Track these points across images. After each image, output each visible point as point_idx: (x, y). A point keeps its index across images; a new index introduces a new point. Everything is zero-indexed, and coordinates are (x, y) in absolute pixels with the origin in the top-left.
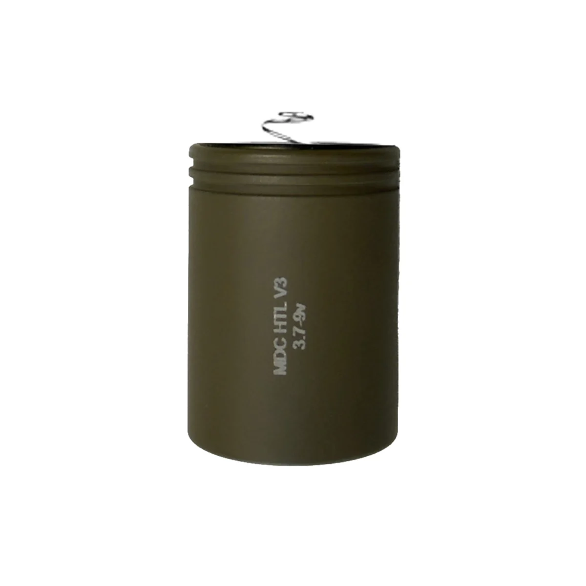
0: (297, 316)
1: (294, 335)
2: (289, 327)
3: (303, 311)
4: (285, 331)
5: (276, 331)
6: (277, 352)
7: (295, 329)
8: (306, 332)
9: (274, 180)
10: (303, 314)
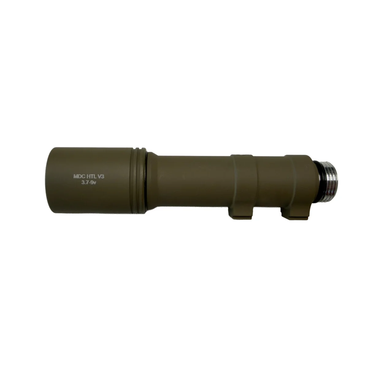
0: (92, 182)
1: (86, 181)
2: (89, 179)
3: (94, 183)
4: (87, 178)
5: (87, 175)
6: (81, 175)
7: (88, 181)
8: (87, 185)
9: (135, 174)
10: (93, 184)
